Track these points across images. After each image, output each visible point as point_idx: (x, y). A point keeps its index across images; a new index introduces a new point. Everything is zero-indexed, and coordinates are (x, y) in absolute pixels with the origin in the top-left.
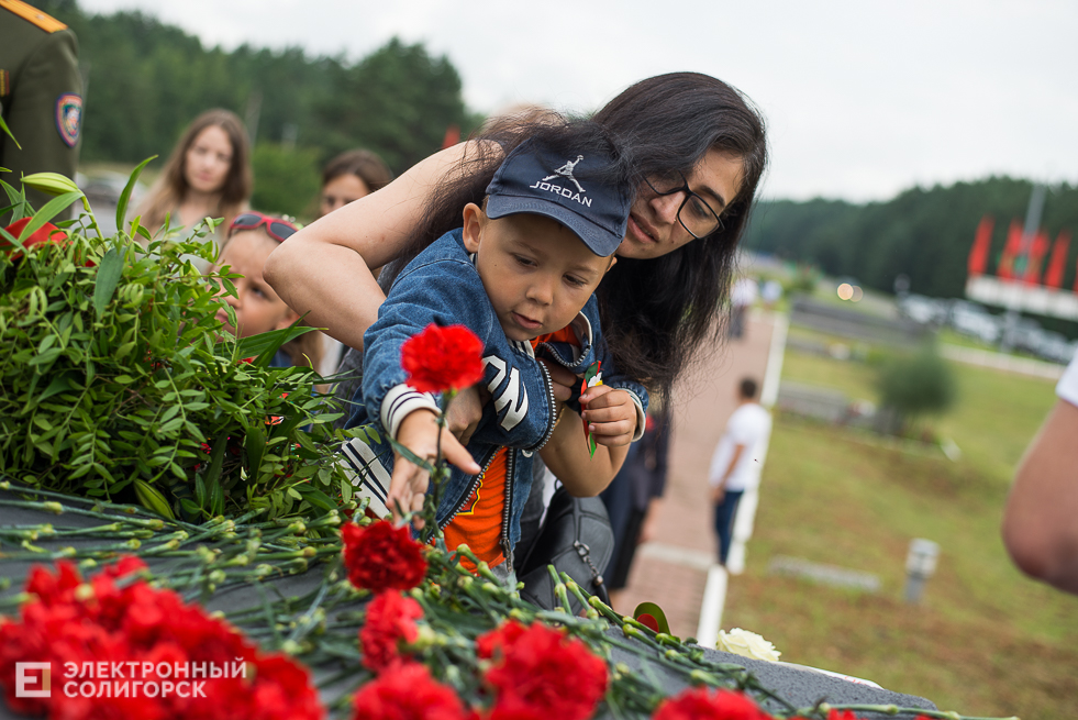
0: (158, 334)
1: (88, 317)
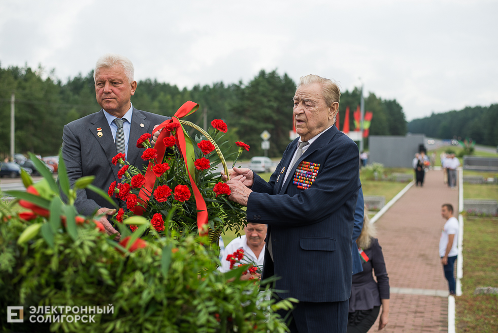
0: (191, 281)
1: (161, 279)
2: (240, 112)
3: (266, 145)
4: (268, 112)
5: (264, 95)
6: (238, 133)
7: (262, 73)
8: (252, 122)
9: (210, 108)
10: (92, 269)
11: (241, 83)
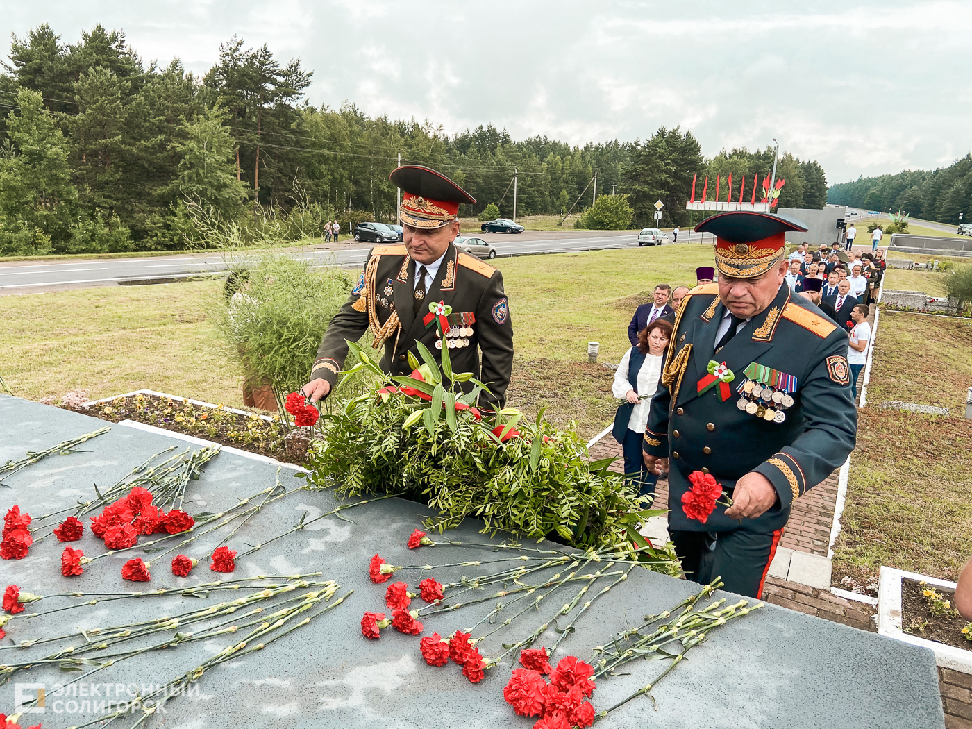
0: (557, 475)
1: (529, 472)
2: (633, 176)
3: (658, 215)
4: (664, 176)
5: (661, 157)
6: (628, 199)
7: (662, 133)
8: (646, 188)
9: (602, 171)
10: (467, 456)
11: (636, 143)
